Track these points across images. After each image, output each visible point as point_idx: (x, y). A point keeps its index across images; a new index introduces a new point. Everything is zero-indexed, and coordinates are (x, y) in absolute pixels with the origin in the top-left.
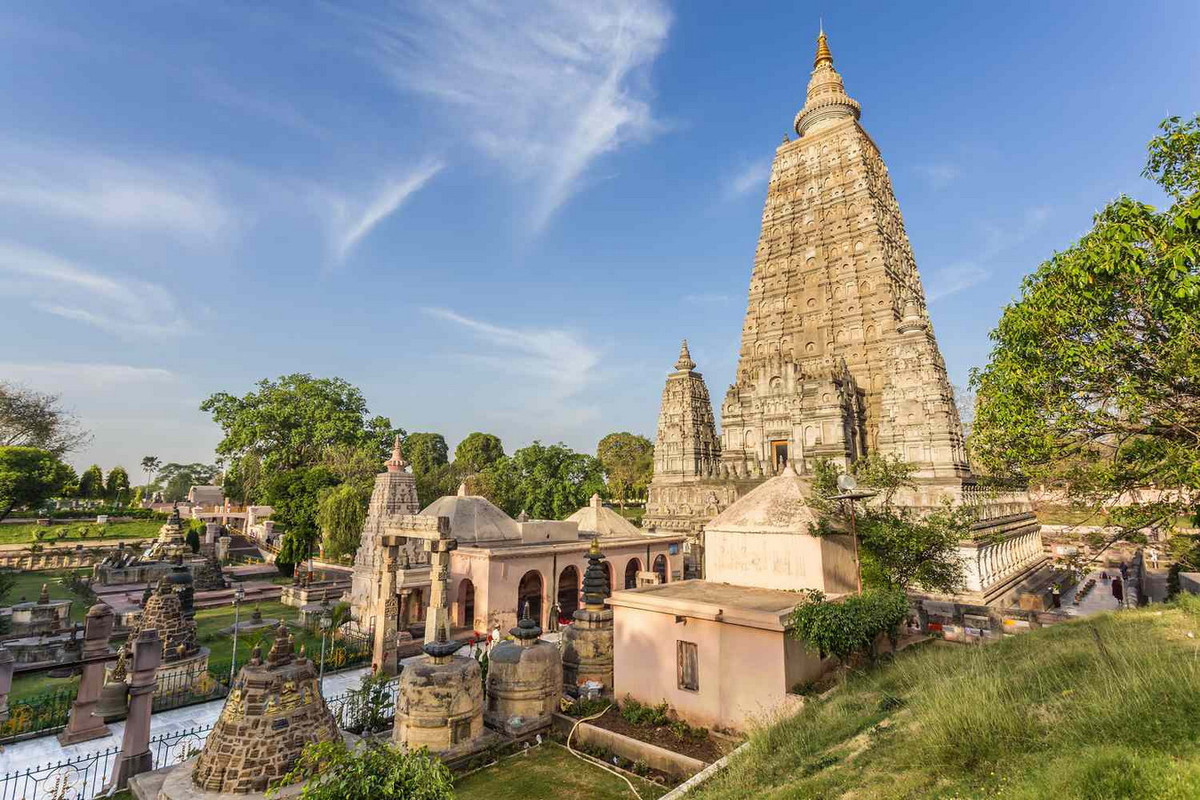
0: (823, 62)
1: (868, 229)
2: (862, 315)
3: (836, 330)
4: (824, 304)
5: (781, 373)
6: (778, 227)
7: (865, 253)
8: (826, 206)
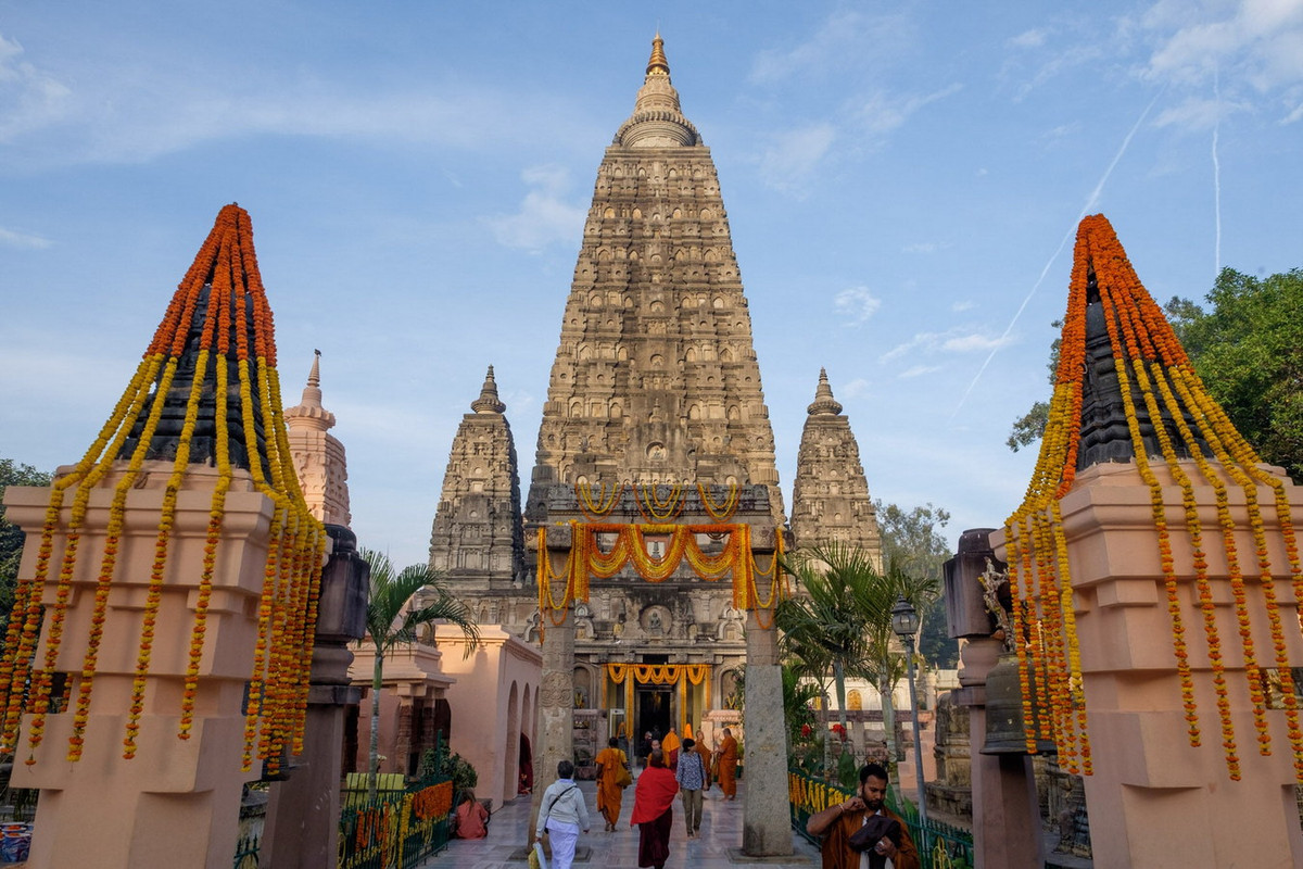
0: (657, 68)
1: (731, 286)
2: (724, 389)
3: (690, 402)
4: (675, 365)
5: (665, 440)
6: (608, 248)
7: (727, 314)
8: (675, 242)
